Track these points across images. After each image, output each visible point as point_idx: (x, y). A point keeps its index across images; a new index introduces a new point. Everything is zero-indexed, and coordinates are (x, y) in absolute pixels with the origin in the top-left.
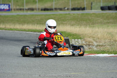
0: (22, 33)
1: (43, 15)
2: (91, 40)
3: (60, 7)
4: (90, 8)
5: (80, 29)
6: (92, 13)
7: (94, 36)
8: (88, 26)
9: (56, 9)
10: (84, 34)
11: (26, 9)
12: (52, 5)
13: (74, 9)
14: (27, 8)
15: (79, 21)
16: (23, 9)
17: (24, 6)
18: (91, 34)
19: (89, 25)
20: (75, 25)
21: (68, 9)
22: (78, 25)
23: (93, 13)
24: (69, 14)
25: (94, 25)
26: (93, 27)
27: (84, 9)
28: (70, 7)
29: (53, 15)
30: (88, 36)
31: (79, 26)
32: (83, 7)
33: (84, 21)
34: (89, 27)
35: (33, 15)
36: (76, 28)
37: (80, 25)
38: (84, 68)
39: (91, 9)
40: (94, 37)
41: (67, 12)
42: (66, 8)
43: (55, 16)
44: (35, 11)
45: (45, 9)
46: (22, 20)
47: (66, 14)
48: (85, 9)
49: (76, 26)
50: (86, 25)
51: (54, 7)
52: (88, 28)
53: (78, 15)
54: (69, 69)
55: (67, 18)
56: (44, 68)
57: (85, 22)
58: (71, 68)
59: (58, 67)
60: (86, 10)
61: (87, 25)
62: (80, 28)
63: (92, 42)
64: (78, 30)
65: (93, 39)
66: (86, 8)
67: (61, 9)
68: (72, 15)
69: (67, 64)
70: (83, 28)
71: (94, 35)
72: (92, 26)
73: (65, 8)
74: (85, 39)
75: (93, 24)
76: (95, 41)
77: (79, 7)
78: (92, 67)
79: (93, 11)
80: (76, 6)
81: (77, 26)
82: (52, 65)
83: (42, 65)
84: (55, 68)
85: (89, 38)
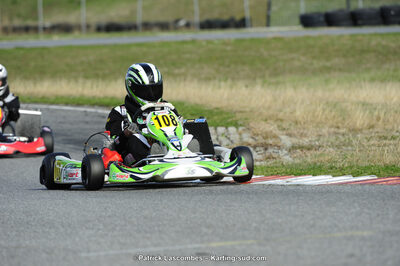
1: (105, 46)
2: (271, 127)
3: (162, 19)
4: (264, 21)
5: (234, 91)
6: (270, 36)
7: (281, 115)
8: (259, 81)
9: (147, 26)
10: (247, 109)
11: (45, 29)
12: (133, 12)
13: (208, 25)
14: (48, 24)
15: (229, 66)
16: (36, 29)
17: (36, 18)
18: (269, 108)
19: (263, 77)
20: (215, 78)
21: (188, 25)
22: (226, 80)
23: (275, 38)
24: (193, 41)
25: (280, 79)
26: (277, 83)
27: (241, 24)
28: (197, 19)
29: (140, 45)
30: (261, 114)
31: (229, 82)
32: (238, 17)
33: (244, 63)
34: (263, 86)
35: (70, 48)
36: (220, 87)
37: (233, 79)
38: (254, 225)
39: (268, 24)
40: (282, 120)
41: (187, 35)
42: (182, 23)
43: (145, 49)
44: (76, 33)
45: (112, 28)
46: (32, 64)
47: (184, 42)
48: (248, 23)
49: (217, 82)
50: (251, 79)
51: (139, 19)
52: (258, 89)
53: (226, 44)
54: (204, 230)
55: (188, 56)
56: (118, 228)
57: (247, 68)
58: (208, 227)
59: (166, 222)
60: (251, 26)
61: (254, 79)
62: (231, 87)
63: (275, 137)
64: (226, 95)
65: (279, 126)
66: (251, 20)
67: (164, 26)
68: (204, 43)
69: (195, 213)
70: (244, 89)
71: (281, 111)
72: (273, 80)
73: (177, 21)
74: (251, 125)
75: (276, 73)
76: (284, 132)
77: (226, 17)
78: (280, 220)
79: (274, 31)
80: (215, 15)
81: (223, 84)
82: (145, 218)
83: (109, 216)
84: (156, 228)
85: (263, 123)
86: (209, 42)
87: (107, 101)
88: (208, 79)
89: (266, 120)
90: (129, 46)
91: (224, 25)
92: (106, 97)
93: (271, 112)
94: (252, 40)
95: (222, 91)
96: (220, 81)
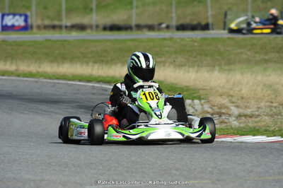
0: (58, 83)
1: (109, 40)
2: (225, 101)
3: (149, 22)
4: (222, 26)
5: (199, 74)
6: (226, 36)
7: (231, 93)
8: (217, 68)
9: (139, 27)
10: (208, 88)
11: (66, 27)
12: (130, 17)
13: (182, 28)
14: (69, 24)
15: (196, 57)
16: (60, 27)
17: (61, 20)
18: (223, 87)
19: (220, 65)
20: (185, 65)
21: (168, 27)
22: (193, 67)
23: (229, 38)
24: (171, 39)
25: (232, 67)
26: (230, 70)
27: (206, 27)
28: (174, 23)
29: (133, 40)
30: (217, 91)
31: (196, 68)
32: (203, 23)
33: (206, 55)
34: (219, 71)
35: (84, 41)
36: (189, 72)
37: (198, 66)
38: (210, 169)
39: (224, 28)
40: (232, 96)
41: (167, 34)
42: (164, 26)
43: (137, 43)
44: (89, 31)
45: (114, 28)
46: (57, 52)
47: (164, 39)
48: (210, 27)
49: (187, 68)
50: (212, 66)
51: (133, 23)
52: (216, 74)
53: (194, 41)
54: (174, 172)
55: (166, 49)
56: (113, 169)
57: (208, 59)
58: (177, 170)
59: (147, 166)
60: (213, 29)
61: (214, 67)
62: (197, 72)
63: (227, 108)
64: (193, 77)
65: (230, 100)
66: (213, 25)
67: (151, 28)
68: (179, 40)
69: (167, 160)
70: (206, 73)
71: (231, 89)
72: (227, 68)
73: (160, 24)
74: (210, 99)
75: (229, 63)
76: (234, 105)
77: (195, 23)
78: (228, 167)
80: (187, 21)
81: (191, 69)
82: (132, 162)
83: (107, 161)
84: (140, 170)
85: (219, 98)
86: (182, 39)
87: (108, 79)
88: (181, 66)
89: (221, 96)
90: (125, 41)
91: (193, 28)
92: (108, 77)
93: (225, 90)
94: (213, 39)
95: (190, 74)
96: (189, 67)
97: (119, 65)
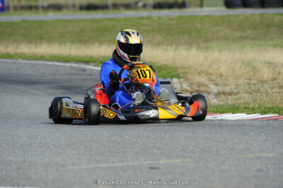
0: (36, 64)
1: (86, 20)
2: (204, 79)
4: (199, 3)
5: (177, 53)
6: (203, 14)
7: (210, 71)
8: (195, 46)
9: (115, 6)
10: (186, 66)
11: (43, 7)
13: (158, 6)
14: (45, 4)
15: (173, 35)
16: (36, 8)
18: (202, 65)
19: (197, 43)
20: (163, 44)
21: (145, 6)
22: (171, 45)
23: (206, 16)
24: (148, 17)
25: (210, 44)
26: (208, 48)
27: (182, 5)
28: (151, 1)
29: (110, 20)
30: (196, 69)
31: (174, 47)
32: (180, 1)
33: (184, 33)
34: (197, 49)
35: (61, 21)
36: (167, 50)
37: (176, 44)
38: (191, 148)
39: (201, 6)
40: (211, 74)
41: (144, 13)
42: (140, 4)
43: (114, 23)
44: (65, 11)
45: (90, 7)
46: (34, 32)
47: (142, 18)
48: (187, 4)
49: (165, 46)
50: (190, 44)
51: (110, 1)
52: (194, 52)
53: (172, 19)
54: (155, 151)
55: (144, 28)
56: (94, 149)
57: (186, 37)
58: (158, 149)
59: (128, 145)
60: (190, 7)
61: (192, 44)
62: (175, 50)
63: (206, 86)
64: (171, 56)
65: (208, 78)
66: (189, 2)
67: (127, 7)
68: (156, 19)
69: (149, 139)
70: (184, 51)
71: (210, 67)
72: (205, 45)
73: (137, 3)
74: (189, 77)
75: (207, 41)
76: (213, 83)
78: (209, 145)
79: (206, 10)
81: (169, 48)
82: (114, 142)
83: (88, 141)
84: (121, 150)
85: (198, 76)
86: (160, 18)
87: (87, 59)
88: (159, 44)
89: (199, 74)
90: (101, 20)
91: (170, 6)
92: (86, 56)
93: (203, 68)
94: (190, 17)
95: (168, 53)
96: (167, 45)
97: (96, 45)
